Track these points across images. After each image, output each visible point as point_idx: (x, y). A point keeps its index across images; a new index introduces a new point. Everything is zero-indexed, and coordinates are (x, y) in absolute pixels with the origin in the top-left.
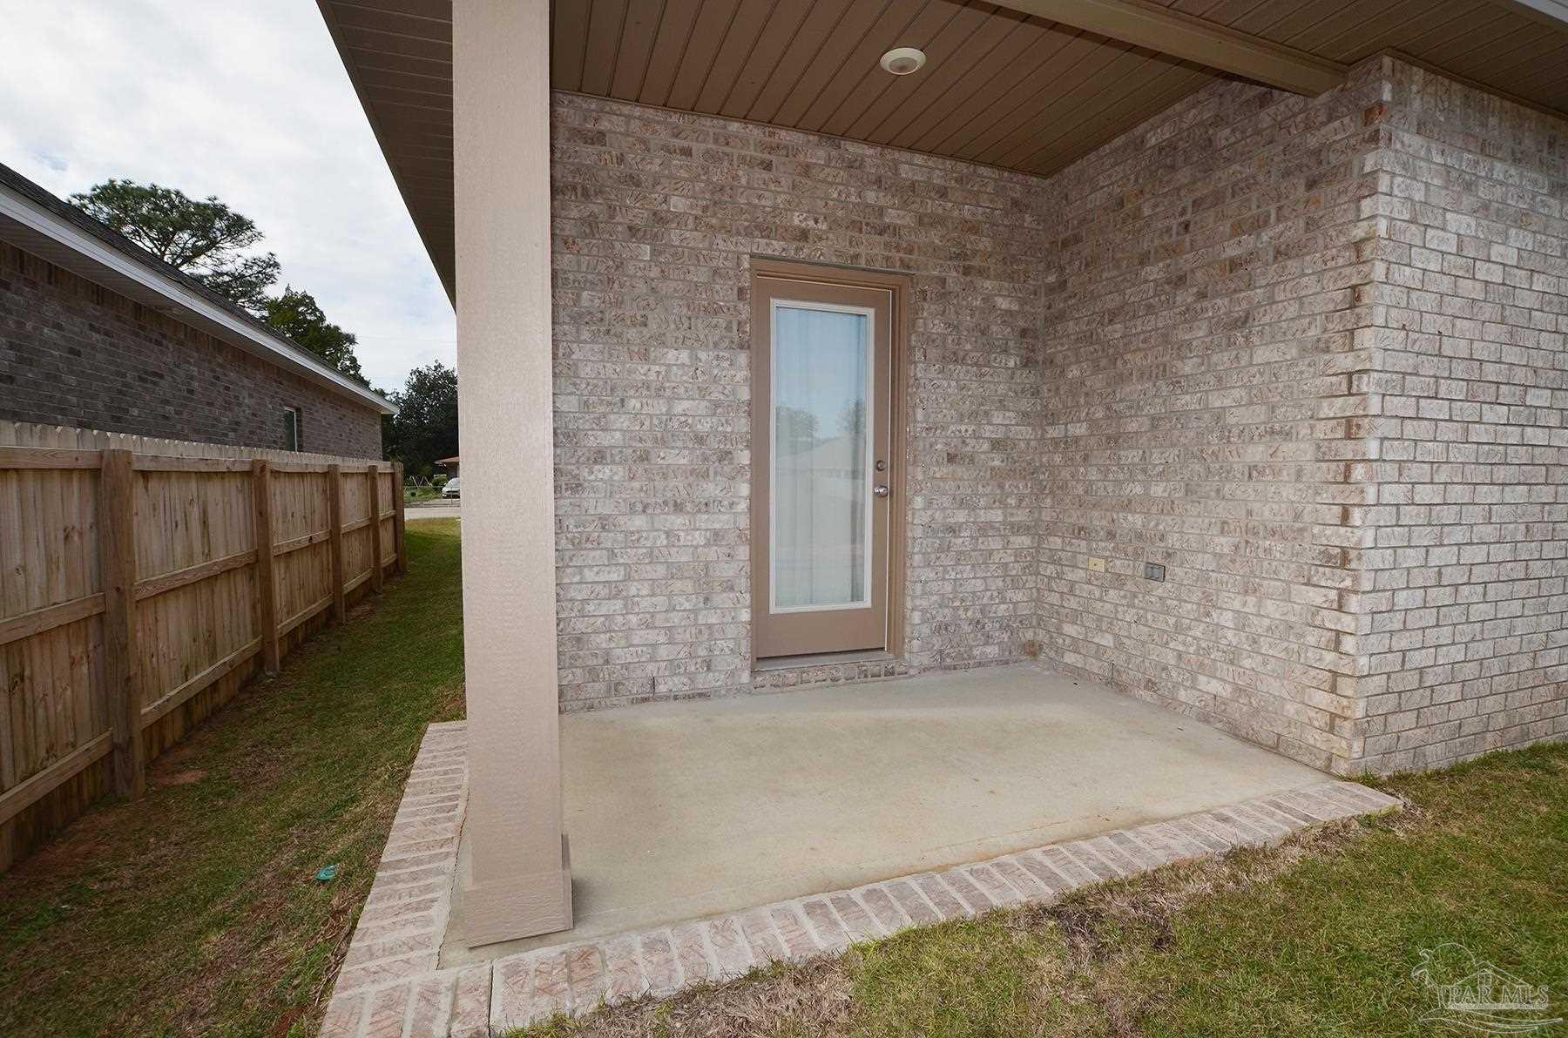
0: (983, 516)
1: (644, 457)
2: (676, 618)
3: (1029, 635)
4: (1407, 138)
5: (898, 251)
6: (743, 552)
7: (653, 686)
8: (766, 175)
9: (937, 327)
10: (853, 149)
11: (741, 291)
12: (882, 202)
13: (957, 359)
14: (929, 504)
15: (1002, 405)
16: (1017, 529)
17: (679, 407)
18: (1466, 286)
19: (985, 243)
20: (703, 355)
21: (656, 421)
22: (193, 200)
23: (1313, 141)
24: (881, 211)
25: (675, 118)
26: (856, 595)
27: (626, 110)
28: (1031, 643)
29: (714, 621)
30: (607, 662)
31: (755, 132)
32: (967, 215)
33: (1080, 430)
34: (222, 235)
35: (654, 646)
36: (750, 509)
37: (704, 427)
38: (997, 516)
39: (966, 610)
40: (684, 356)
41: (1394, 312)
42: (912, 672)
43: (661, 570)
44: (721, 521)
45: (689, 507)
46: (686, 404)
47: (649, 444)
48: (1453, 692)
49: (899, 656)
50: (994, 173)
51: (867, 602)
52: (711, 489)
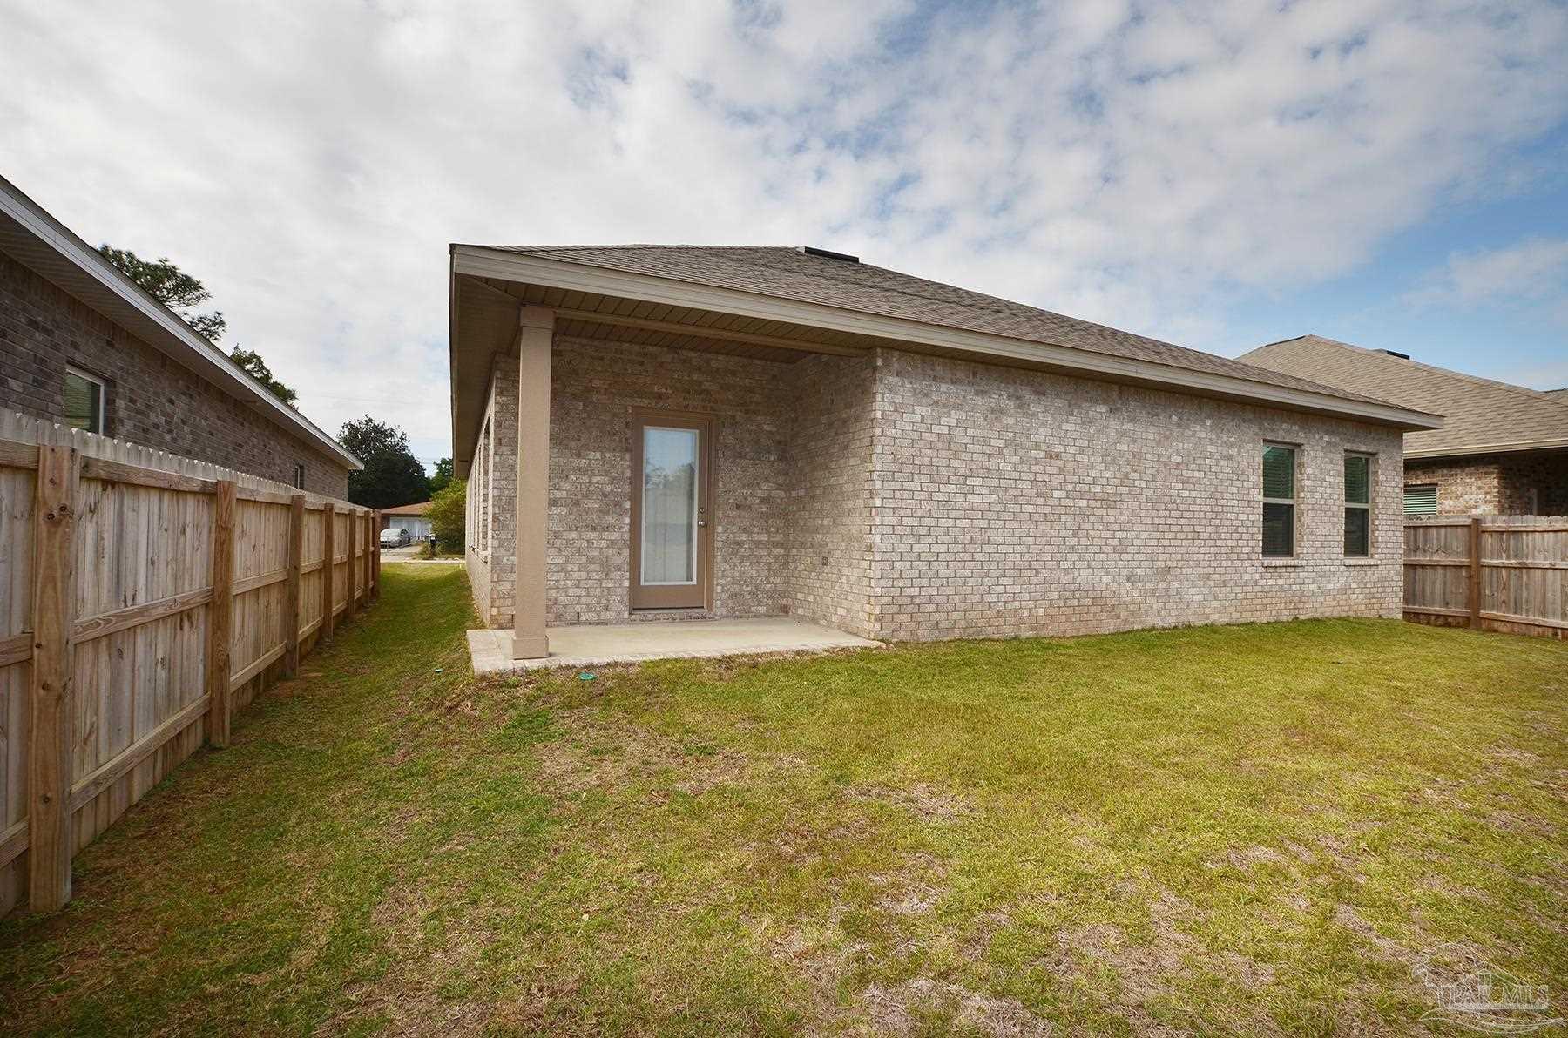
0: (756, 537)
1: (577, 503)
2: (590, 583)
3: (784, 602)
4: (891, 379)
5: (710, 403)
6: (626, 552)
7: (579, 617)
8: (639, 368)
9: (731, 440)
10: (685, 353)
11: (627, 423)
12: (701, 379)
13: (742, 456)
14: (726, 530)
15: (767, 480)
16: (776, 545)
17: (595, 480)
18: (927, 436)
19: (757, 398)
20: (607, 455)
21: (583, 486)
22: (143, 259)
23: (863, 376)
24: (700, 383)
25: (596, 343)
26: (689, 578)
27: (573, 339)
28: (785, 607)
29: (610, 586)
30: (556, 603)
31: (636, 348)
32: (747, 384)
33: (802, 493)
34: (169, 293)
35: (579, 596)
36: (630, 530)
37: (607, 489)
38: (764, 537)
39: (747, 587)
40: (598, 455)
41: (886, 448)
42: (716, 618)
43: (584, 559)
44: (615, 536)
45: (598, 528)
46: (599, 478)
47: (579, 497)
48: (932, 608)
49: (711, 610)
50: (763, 362)
51: (694, 582)
52: (610, 520)
